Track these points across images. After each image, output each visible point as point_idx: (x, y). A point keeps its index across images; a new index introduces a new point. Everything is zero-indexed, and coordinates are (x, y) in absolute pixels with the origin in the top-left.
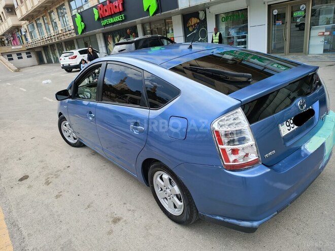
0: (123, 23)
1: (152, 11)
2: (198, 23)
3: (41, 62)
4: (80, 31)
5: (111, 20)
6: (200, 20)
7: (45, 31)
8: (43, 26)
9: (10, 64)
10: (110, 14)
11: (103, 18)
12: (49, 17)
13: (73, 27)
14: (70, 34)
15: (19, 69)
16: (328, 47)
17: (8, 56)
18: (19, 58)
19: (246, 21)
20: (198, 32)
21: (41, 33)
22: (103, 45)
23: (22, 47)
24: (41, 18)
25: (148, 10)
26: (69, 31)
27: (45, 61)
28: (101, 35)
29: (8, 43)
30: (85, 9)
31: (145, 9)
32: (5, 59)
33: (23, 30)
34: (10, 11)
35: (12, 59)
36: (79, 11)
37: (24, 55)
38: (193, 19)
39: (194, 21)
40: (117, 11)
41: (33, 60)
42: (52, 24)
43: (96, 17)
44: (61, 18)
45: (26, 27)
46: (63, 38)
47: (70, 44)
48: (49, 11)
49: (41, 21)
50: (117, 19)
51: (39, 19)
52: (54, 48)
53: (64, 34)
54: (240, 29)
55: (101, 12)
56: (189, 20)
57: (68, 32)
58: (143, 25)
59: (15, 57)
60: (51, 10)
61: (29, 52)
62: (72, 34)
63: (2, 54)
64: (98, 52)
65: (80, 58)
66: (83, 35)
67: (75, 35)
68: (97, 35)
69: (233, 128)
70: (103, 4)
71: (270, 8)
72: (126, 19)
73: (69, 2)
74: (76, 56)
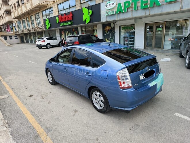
0: (71, 26)
1: (87, 21)
2: (110, 29)
3: (22, 42)
4: (47, 27)
5: (65, 24)
6: (111, 27)
7: (27, 26)
8: (26, 23)
9: (5, 42)
10: (65, 21)
11: (61, 23)
12: (30, 18)
13: (43, 25)
14: (42, 28)
15: (10, 45)
17: (4, 37)
18: (10, 39)
20: (110, 33)
21: (24, 26)
22: (59, 35)
23: (13, 33)
24: (25, 19)
25: (85, 21)
26: (41, 27)
27: (25, 41)
28: (58, 31)
29: (4, 30)
30: (51, 17)
31: (84, 20)
32: (3, 39)
33: (14, 24)
34: (8, 13)
35: (7, 39)
36: (47, 17)
37: (13, 38)
38: (108, 27)
39: (108, 28)
40: (69, 19)
41: (18, 40)
42: (31, 22)
43: (57, 21)
44: (37, 19)
45: (16, 22)
46: (37, 30)
47: (40, 34)
48: (30, 15)
49: (25, 20)
50: (69, 23)
51: (24, 19)
52: (31, 35)
53: (38, 28)
54: (131, 34)
56: (106, 27)
58: (82, 27)
59: (8, 38)
60: (32, 15)
61: (16, 36)
63: (1, 36)
64: (56, 39)
65: (47, 42)
66: (49, 30)
67: (44, 29)
68: (56, 30)
69: (124, 75)
70: (62, 15)
71: (146, 25)
72: (73, 24)
73: (42, 12)
74: (45, 41)
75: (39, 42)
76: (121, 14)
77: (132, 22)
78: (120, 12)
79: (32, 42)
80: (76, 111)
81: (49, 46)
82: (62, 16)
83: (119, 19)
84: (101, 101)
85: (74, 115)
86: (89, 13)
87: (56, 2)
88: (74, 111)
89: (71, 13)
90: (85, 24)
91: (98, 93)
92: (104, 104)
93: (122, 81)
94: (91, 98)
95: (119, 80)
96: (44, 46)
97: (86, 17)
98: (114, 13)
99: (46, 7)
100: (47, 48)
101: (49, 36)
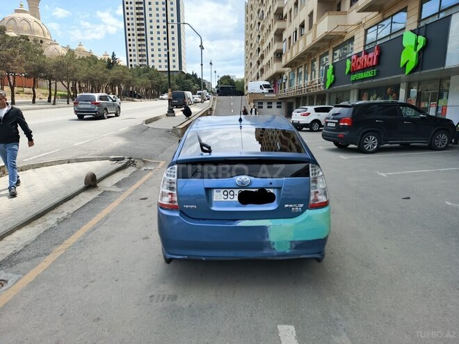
1: (409, 68)
4: (328, 85)
5: (361, 75)
8: (303, 75)
10: (362, 68)
11: (354, 72)
12: (311, 65)
13: (323, 80)
14: (319, 87)
17: (259, 103)
18: (269, 107)
23: (275, 95)
24: (304, 66)
26: (319, 83)
31: (402, 65)
33: (284, 77)
34: (279, 56)
35: (262, 107)
37: (274, 105)
40: (370, 64)
42: (311, 74)
43: (347, 70)
44: (321, 67)
45: (288, 74)
46: (311, 91)
48: (312, 59)
49: (303, 69)
50: (368, 74)
51: (301, 67)
53: (314, 86)
55: (353, 65)
59: (265, 105)
60: (315, 57)
61: (279, 102)
65: (314, 116)
66: (330, 89)
67: (322, 89)
70: (359, 55)
72: (378, 75)
73: (334, 49)
74: (309, 114)
82: (358, 57)
86: (417, 45)
90: (403, 75)
96: (306, 125)
99: (343, 38)
100: (312, 130)
101: (322, 105)
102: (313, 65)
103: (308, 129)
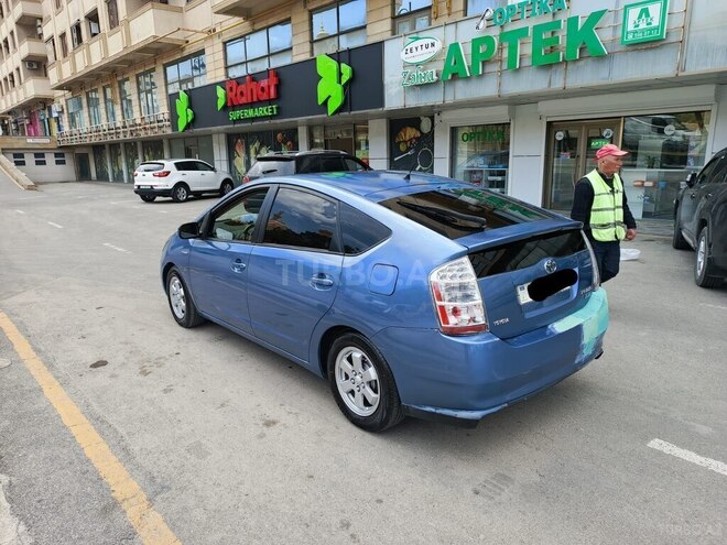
0: (272, 121)
1: (333, 106)
2: (417, 139)
3: (83, 175)
4: (182, 125)
5: (250, 113)
6: (421, 133)
7: (104, 116)
8: (102, 105)
9: (19, 172)
10: (250, 101)
11: (235, 108)
12: (117, 90)
13: (167, 116)
14: (159, 127)
15: (36, 186)
16: (652, 208)
17: (15, 156)
18: (38, 163)
19: (506, 145)
20: (415, 154)
21: (93, 118)
22: (224, 156)
23: (47, 141)
24: (101, 90)
25: (325, 103)
26: (158, 122)
27: (94, 174)
28: (223, 138)
29: (17, 129)
30: (197, 85)
31: (320, 101)
32: (8, 162)
33: (55, 108)
34: (35, 67)
35: (23, 163)
36: (184, 87)
37: (50, 159)
38: (409, 130)
39: (410, 133)
40: (265, 97)
41: (68, 169)
42: (122, 104)
43: (221, 103)
44: (143, 95)
45: (63, 102)
46: (143, 134)
47: (153, 148)
48: (120, 78)
49: (100, 95)
50: (263, 111)
51: (96, 91)
52: (116, 152)
53: (147, 126)
54: (495, 158)
55: (232, 95)
56: (401, 129)
57: (156, 124)
58: (311, 129)
59: (30, 159)
60: (125, 76)
61: (60, 154)
62: (164, 129)
63: (4, 151)
64: (213, 169)
65: (177, 176)
66: (187, 133)
67: (169, 131)
68: (215, 138)
69: (457, 281)
70: (239, 81)
71: (551, 127)
72: (280, 114)
73: (165, 67)
74: (168, 173)
75: (145, 177)
76: (460, 84)
77: (499, 114)
78: (455, 77)
79: (118, 178)
80: (269, 424)
81: (182, 194)
82: (238, 84)
83: (449, 100)
84: (370, 383)
85: (262, 436)
86: (340, 74)
87: (220, 34)
88: (261, 423)
89: (272, 73)
90: (325, 116)
91: (357, 354)
92: (378, 396)
93: (449, 306)
94: (329, 373)
95: (440, 299)
96: (164, 193)
97: (330, 90)
98: (435, 78)
99: (183, 49)
100: (175, 200)
101: (186, 157)
102: (122, 92)
103: (170, 198)
